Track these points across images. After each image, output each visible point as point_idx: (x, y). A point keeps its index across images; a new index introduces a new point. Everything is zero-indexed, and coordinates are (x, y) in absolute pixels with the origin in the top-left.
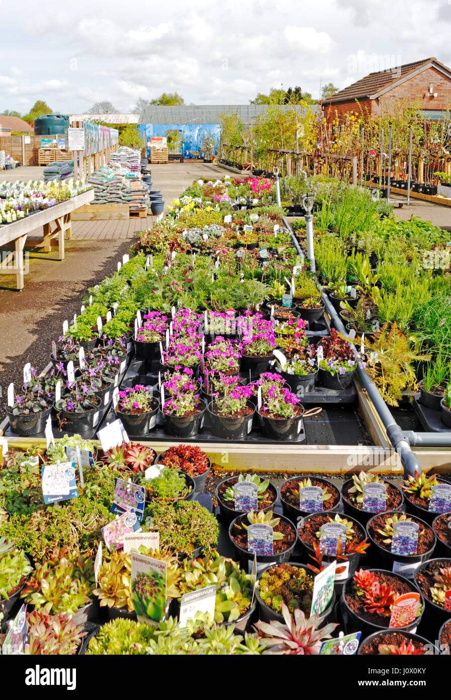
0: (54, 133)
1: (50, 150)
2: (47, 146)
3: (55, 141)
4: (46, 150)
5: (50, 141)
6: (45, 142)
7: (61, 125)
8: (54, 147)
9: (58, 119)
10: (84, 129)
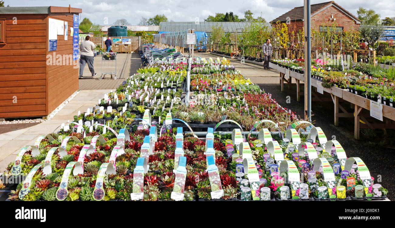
0: (120, 35)
1: (118, 45)
2: (116, 42)
3: (120, 40)
4: (116, 45)
5: (117, 40)
6: (115, 41)
7: (123, 31)
8: (120, 43)
9: (121, 28)
10: (194, 34)
